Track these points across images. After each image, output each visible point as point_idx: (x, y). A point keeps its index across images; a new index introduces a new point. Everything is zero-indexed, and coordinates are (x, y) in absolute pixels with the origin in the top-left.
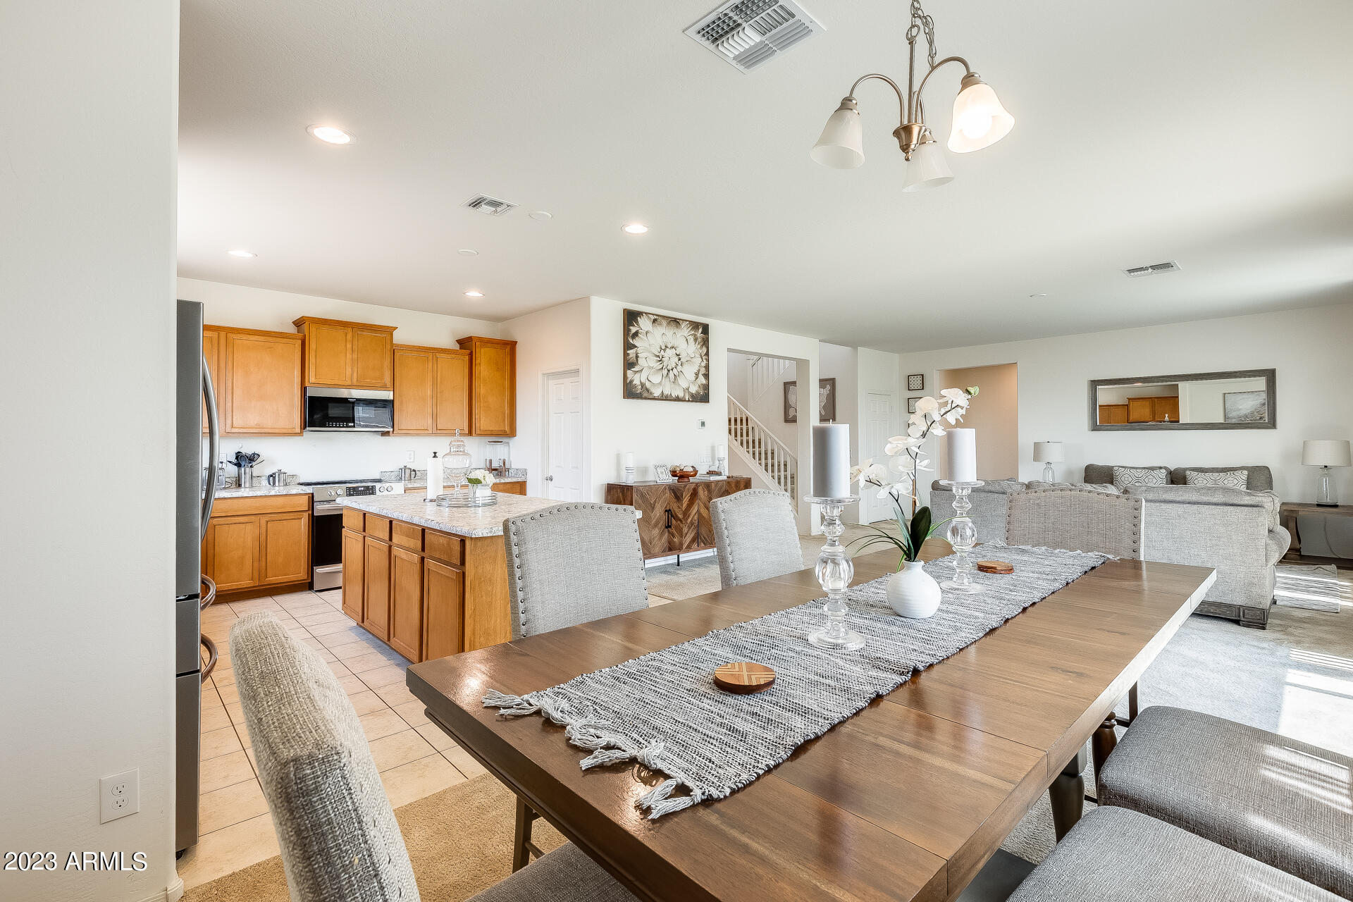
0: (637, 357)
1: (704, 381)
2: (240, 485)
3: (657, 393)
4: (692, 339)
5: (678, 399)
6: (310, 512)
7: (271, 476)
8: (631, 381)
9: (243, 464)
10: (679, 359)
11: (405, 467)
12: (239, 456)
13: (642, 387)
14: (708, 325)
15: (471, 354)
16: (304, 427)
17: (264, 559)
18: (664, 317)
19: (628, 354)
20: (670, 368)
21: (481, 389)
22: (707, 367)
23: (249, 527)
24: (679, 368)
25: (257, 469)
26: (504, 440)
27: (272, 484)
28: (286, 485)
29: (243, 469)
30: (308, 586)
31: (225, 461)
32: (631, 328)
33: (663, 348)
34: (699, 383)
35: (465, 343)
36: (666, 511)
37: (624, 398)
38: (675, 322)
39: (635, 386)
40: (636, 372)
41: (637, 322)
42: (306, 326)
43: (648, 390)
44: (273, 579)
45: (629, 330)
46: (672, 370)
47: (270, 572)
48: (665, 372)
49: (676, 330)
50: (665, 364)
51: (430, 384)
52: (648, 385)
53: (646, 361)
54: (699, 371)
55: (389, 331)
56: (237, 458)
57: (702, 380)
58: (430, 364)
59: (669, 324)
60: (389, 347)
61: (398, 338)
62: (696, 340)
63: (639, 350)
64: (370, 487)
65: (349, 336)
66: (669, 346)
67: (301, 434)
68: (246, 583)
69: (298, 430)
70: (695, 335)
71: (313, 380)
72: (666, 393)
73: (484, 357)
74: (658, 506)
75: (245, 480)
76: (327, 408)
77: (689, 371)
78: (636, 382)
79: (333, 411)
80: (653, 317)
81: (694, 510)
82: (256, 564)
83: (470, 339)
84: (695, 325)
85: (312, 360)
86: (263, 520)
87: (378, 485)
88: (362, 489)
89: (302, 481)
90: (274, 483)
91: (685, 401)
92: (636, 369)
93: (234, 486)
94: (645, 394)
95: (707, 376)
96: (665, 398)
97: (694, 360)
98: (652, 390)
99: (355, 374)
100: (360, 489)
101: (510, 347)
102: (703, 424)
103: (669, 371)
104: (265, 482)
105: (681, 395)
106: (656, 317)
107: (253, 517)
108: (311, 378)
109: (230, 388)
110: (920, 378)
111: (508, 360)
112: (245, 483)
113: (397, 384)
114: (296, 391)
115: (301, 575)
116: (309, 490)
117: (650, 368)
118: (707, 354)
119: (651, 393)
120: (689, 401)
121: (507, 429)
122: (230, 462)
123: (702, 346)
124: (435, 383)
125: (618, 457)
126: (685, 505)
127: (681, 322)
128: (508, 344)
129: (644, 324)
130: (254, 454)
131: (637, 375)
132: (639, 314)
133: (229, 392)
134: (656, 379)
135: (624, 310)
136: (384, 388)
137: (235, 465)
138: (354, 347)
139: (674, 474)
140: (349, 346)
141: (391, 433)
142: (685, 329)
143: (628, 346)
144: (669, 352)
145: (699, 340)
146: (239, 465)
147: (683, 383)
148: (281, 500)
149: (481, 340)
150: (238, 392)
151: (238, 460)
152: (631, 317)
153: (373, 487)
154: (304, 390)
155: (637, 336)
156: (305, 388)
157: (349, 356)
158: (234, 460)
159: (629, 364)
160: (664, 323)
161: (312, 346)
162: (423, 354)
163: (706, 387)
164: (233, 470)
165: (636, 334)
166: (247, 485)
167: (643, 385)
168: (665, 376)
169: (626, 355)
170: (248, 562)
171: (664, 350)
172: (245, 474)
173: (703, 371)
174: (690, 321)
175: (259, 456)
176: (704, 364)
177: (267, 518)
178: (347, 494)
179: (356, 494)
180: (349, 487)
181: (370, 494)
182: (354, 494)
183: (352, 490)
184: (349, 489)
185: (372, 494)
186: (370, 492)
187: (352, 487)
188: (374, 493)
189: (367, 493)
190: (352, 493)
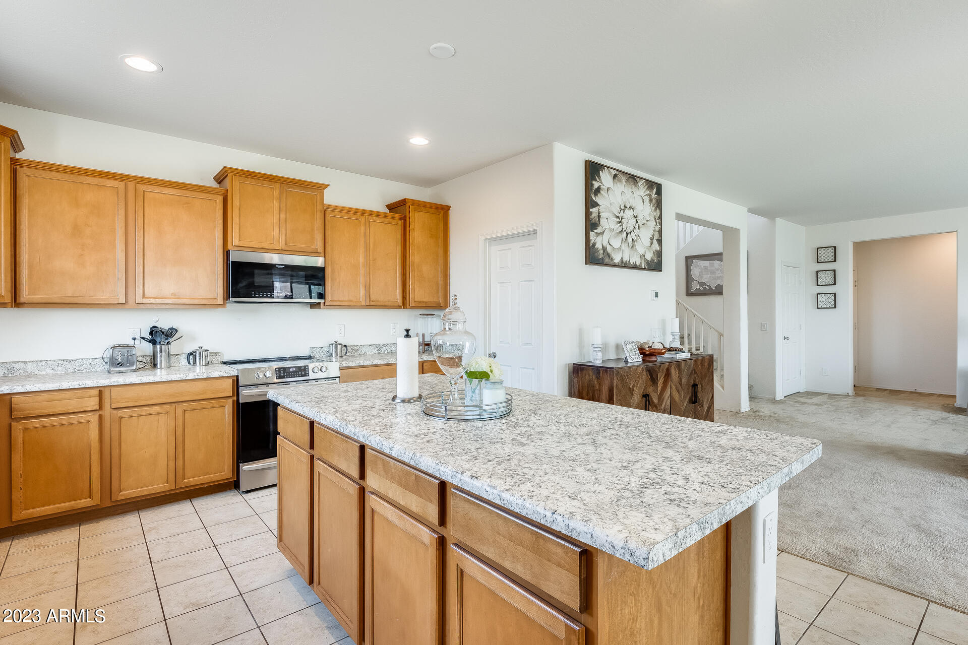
0: (599, 217)
1: (658, 248)
2: (155, 365)
3: (617, 260)
4: (648, 200)
5: (635, 267)
6: (235, 398)
7: (191, 354)
8: (594, 245)
9: (158, 340)
10: (637, 222)
11: (336, 342)
12: (154, 331)
13: (604, 252)
14: (661, 185)
15: (404, 219)
16: (226, 298)
17: (180, 456)
18: (623, 172)
19: (591, 214)
20: (628, 231)
21: (415, 257)
22: (660, 232)
23: (163, 419)
24: (636, 231)
25: (174, 347)
26: (436, 313)
27: (192, 362)
28: (208, 364)
29: (158, 347)
30: (234, 485)
31: (138, 337)
32: (594, 182)
33: (623, 208)
34: (654, 249)
35: (398, 208)
36: (644, 396)
37: (586, 263)
38: (633, 179)
39: (597, 251)
40: (598, 234)
41: (599, 177)
42: (227, 181)
43: (609, 255)
44: (193, 480)
45: (592, 185)
46: (630, 233)
47: (188, 474)
48: (624, 235)
49: (633, 189)
50: (624, 226)
51: (361, 251)
52: (609, 249)
53: (608, 223)
54: (653, 235)
55: (320, 188)
56: (151, 333)
57: (656, 246)
58: (362, 228)
59: (627, 180)
60: (319, 207)
61: (331, 198)
62: (651, 201)
63: (602, 209)
64: (303, 368)
65: (277, 193)
66: (628, 207)
67: (223, 305)
68: (160, 486)
69: (220, 301)
70: (650, 195)
71: (236, 242)
72: (626, 259)
73: (418, 220)
74: (636, 390)
75: (161, 360)
76: (252, 275)
77: (646, 235)
78: (599, 246)
79: (259, 280)
80: (614, 172)
81: (667, 394)
82: (172, 464)
83: (403, 202)
84: (651, 185)
85: (236, 219)
86: (180, 409)
87: (311, 366)
88: (294, 369)
89: (226, 359)
90: (195, 362)
91: (641, 269)
92: (598, 230)
93: (148, 366)
94: (607, 260)
95: (660, 241)
96: (624, 265)
97: (649, 223)
98: (613, 255)
99: (284, 238)
100: (291, 370)
101: (442, 212)
102: (656, 295)
103: (627, 234)
104: (184, 361)
105: (638, 262)
106: (616, 172)
107: (168, 406)
108: (235, 240)
109: (140, 250)
110: (831, 250)
111: (441, 226)
112: (161, 362)
113: (328, 250)
114: (217, 255)
115: (226, 473)
116: (233, 371)
117: (612, 230)
118: (660, 217)
119: (612, 259)
120: (645, 269)
121: (441, 300)
122: (143, 338)
123: (656, 209)
124: (367, 249)
125: (581, 332)
126: (659, 388)
127: (638, 180)
128: (442, 209)
129: (605, 178)
130: (171, 329)
131: (599, 238)
132: (601, 167)
133: (140, 255)
134: (616, 243)
135: (586, 162)
136: (315, 253)
137: (150, 341)
138: (283, 205)
139: (642, 351)
140: (276, 204)
141: (322, 304)
142: (642, 188)
143: (590, 204)
144: (628, 214)
145: (654, 201)
146: (153, 342)
147: (640, 249)
148: (200, 386)
149: (415, 203)
150: (149, 254)
151: (152, 337)
152: (593, 170)
153: (306, 367)
154: (227, 254)
155: (599, 192)
156: (228, 252)
157: (276, 216)
158: (148, 337)
159: (591, 224)
160: (624, 179)
161: (235, 202)
162: (354, 217)
163: (659, 254)
164: (148, 348)
165: (598, 190)
166: (164, 364)
167: (604, 249)
168: (624, 240)
169: (588, 214)
170: (162, 462)
171: (624, 210)
172: (161, 352)
173: (657, 236)
174: (646, 180)
175: (177, 331)
176: (657, 228)
177: (185, 406)
178: (277, 377)
179: (287, 375)
180: (279, 368)
181: (302, 376)
182: (284, 375)
183: (282, 372)
184: (278, 370)
185: (305, 375)
186: (303, 373)
187: (282, 368)
188: (307, 375)
189: (299, 374)
190: (282, 375)
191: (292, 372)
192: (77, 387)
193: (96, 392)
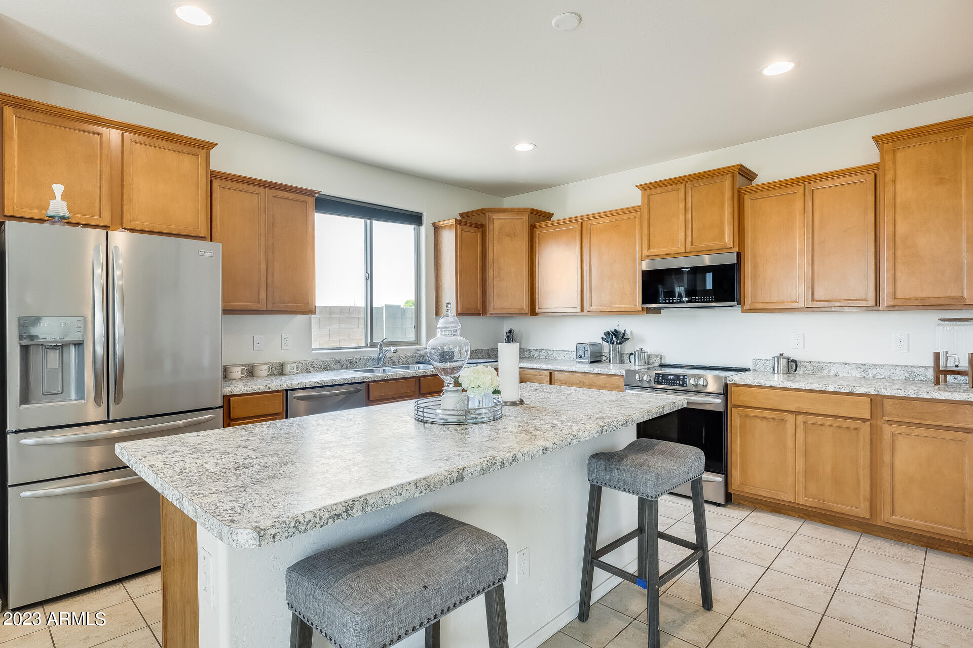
7: (632, 354)
15: (878, 168)
21: (897, 225)
27: (632, 361)
51: (800, 232)
58: (801, 203)
60: (729, 194)
64: (681, 377)
75: (613, 357)
88: (672, 377)
100: (669, 377)
101: (970, 131)
111: (968, 156)
112: (613, 359)
124: (808, 230)
149: (893, 137)
153: (685, 377)
162: (788, 191)
166: (615, 361)
172: (613, 350)
178: (655, 382)
179: (665, 382)
180: (659, 374)
181: (680, 385)
182: (662, 382)
183: (660, 378)
184: (658, 375)
185: (682, 385)
186: (681, 382)
187: (661, 374)
188: (685, 385)
189: (676, 383)
190: (660, 381)
191: (670, 380)
192: (539, 368)
193: (547, 373)
